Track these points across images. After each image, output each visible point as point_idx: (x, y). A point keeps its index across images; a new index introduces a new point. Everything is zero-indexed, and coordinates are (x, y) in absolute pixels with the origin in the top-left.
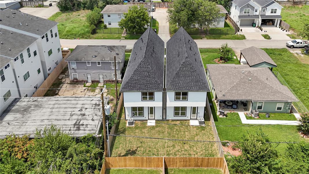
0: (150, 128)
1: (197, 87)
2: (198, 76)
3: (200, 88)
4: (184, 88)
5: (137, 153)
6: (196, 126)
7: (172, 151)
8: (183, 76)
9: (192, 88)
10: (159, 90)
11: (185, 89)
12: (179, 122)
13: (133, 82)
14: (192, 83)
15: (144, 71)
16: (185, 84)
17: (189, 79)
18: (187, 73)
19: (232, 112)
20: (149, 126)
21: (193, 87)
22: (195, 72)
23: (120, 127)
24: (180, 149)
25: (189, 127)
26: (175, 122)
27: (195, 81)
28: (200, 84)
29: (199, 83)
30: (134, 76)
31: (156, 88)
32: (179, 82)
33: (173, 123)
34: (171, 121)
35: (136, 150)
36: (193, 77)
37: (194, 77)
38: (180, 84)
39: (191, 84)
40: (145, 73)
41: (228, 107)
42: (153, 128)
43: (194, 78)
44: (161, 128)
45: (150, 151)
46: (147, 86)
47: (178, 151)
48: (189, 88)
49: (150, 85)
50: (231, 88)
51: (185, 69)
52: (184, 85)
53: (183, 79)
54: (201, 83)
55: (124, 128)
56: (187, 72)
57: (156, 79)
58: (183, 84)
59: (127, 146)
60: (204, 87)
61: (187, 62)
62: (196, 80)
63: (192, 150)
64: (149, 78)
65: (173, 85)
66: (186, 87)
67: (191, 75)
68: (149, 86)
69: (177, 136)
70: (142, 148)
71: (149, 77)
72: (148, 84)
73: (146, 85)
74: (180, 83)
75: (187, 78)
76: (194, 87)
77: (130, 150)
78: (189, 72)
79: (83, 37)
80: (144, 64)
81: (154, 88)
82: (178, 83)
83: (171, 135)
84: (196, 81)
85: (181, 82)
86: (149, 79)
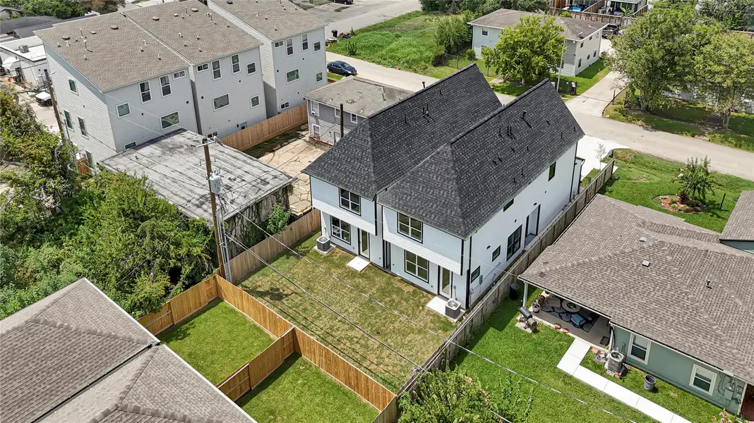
0: (349, 272)
1: (441, 219)
2: (453, 193)
3: (446, 221)
4: (414, 210)
5: (284, 301)
6: (436, 315)
7: (339, 332)
8: (424, 183)
9: (431, 217)
10: (366, 194)
11: (415, 212)
12: (411, 289)
13: (329, 162)
14: (435, 205)
15: (356, 146)
16: (420, 202)
17: (433, 193)
18: (435, 179)
19: (561, 330)
20: (349, 268)
21: (433, 216)
22: (451, 182)
23: (303, 245)
24: (357, 338)
25: (421, 308)
26: (402, 286)
27: (442, 203)
28: (451, 213)
29: (449, 211)
30: (335, 150)
31: (363, 188)
32: (409, 193)
33: (399, 284)
34: (399, 281)
35: (287, 295)
36: (442, 192)
37: (445, 193)
38: (409, 198)
39: (432, 206)
40: (356, 151)
41: (563, 315)
42: (353, 273)
43: (443, 194)
44: (367, 282)
45: (305, 310)
46: (348, 179)
47: (352, 339)
48: (424, 215)
49: (355, 179)
50: (573, 265)
51: (433, 168)
52: (417, 204)
53: (421, 189)
54: (453, 213)
55: (309, 249)
56: (435, 176)
57: (369, 170)
58: (416, 200)
59: (280, 282)
60: (455, 225)
61: (445, 155)
62: (446, 200)
63: (378, 352)
64: (359, 164)
65: (396, 194)
66: (418, 209)
67: (442, 185)
68: (351, 180)
69: (380, 312)
70: (300, 298)
71: (360, 162)
72: (353, 174)
73: (348, 176)
74: (410, 195)
75: (429, 190)
76: (435, 216)
77: (278, 289)
78: (439, 178)
79: (410, 68)
80: (363, 131)
81: (360, 186)
82: (406, 194)
83: (371, 305)
84: (444, 203)
85: (413, 194)
86: (358, 166)
